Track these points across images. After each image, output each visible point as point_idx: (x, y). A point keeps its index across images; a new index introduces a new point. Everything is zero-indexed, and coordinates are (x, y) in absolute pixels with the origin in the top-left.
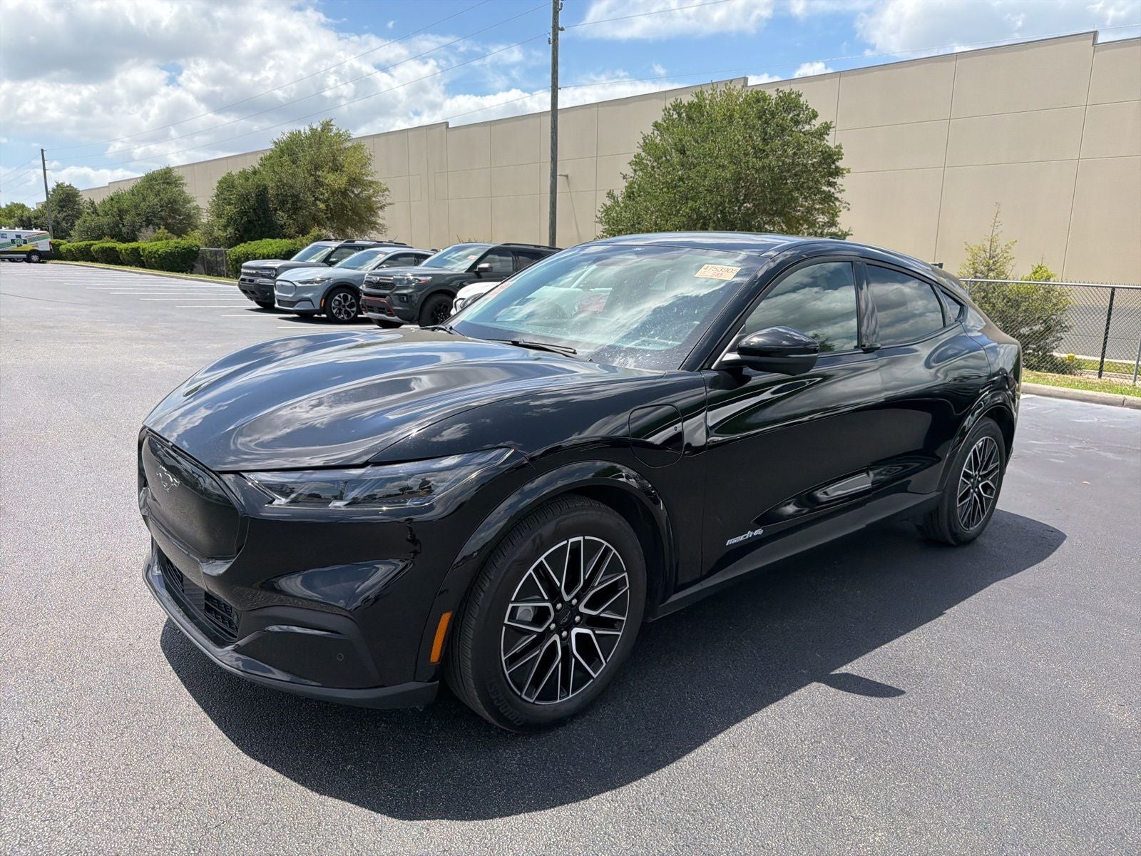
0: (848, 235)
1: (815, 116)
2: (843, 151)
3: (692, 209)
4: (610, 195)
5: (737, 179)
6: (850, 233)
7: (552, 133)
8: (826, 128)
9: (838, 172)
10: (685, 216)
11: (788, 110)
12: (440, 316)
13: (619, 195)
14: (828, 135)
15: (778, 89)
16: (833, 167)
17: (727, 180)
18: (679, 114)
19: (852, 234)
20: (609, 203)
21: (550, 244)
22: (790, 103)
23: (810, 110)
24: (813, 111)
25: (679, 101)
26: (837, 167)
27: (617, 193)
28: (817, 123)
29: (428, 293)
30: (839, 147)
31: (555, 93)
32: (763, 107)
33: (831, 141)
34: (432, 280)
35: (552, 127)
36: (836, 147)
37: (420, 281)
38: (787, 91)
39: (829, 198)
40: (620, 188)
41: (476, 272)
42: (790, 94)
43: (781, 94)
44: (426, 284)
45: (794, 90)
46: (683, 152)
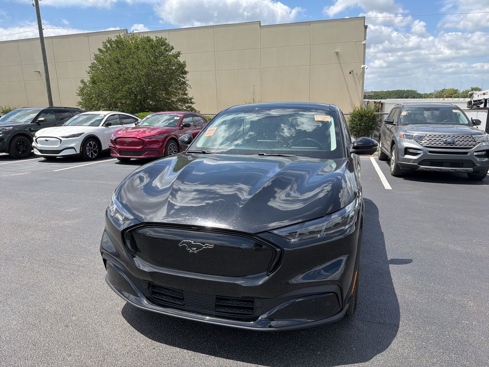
0: (192, 99)
1: (173, 48)
2: (186, 64)
3: (129, 88)
4: (82, 81)
5: (147, 75)
6: (193, 98)
7: (42, 51)
8: (179, 54)
9: (185, 73)
10: (125, 91)
11: (162, 45)
12: (21, 147)
13: (87, 82)
14: (179, 57)
15: (156, 37)
16: (184, 70)
17: (143, 76)
18: (111, 45)
19: (194, 99)
20: (82, 86)
21: (50, 106)
22: (162, 43)
23: (171, 46)
24: (172, 46)
25: (110, 39)
26: (185, 71)
27: (85, 81)
28: (174, 52)
29: (13, 135)
30: (184, 62)
31: (41, 32)
32: (152, 44)
33: (181, 59)
34: (13, 129)
35: (42, 48)
36: (183, 62)
37: (6, 129)
38: (160, 37)
39: (184, 83)
40: (87, 78)
41: (37, 123)
42: (161, 39)
43: (157, 39)
44: (10, 131)
45: (163, 37)
46: (118, 62)
